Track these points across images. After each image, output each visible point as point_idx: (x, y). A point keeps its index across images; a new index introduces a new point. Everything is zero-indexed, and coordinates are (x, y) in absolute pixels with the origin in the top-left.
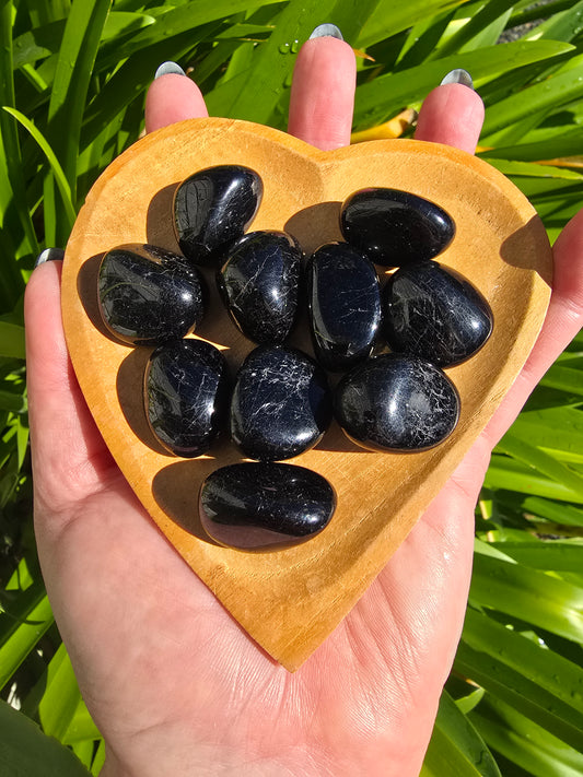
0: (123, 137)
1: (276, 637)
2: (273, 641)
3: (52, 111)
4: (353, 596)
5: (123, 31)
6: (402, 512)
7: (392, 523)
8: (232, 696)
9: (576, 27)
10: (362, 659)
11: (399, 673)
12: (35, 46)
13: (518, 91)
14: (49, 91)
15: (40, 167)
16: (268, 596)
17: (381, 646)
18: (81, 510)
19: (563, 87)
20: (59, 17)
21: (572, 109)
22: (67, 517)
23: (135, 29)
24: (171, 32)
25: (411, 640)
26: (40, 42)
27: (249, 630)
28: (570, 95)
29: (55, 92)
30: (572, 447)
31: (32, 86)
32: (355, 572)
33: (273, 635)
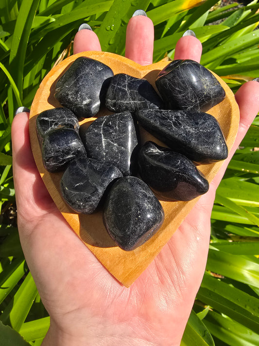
0: (44, 71)
1: (121, 273)
2: (119, 274)
3: (11, 60)
4: (153, 255)
5: (41, 24)
6: (174, 220)
7: (170, 225)
8: (108, 296)
9: (234, 22)
10: (162, 281)
11: (178, 287)
12: (3, 31)
13: (212, 49)
14: (10, 51)
15: (6, 85)
16: (118, 255)
17: (171, 276)
18: (41, 220)
19: (230, 47)
20: (13, 19)
21: (235, 57)
22: (35, 223)
23: (47, 23)
24: (62, 24)
25: (183, 273)
26: (5, 30)
27: (109, 270)
28: (233, 50)
29: (12, 51)
30: (240, 196)
31: (3, 50)
32: (154, 245)
33: (119, 272)
